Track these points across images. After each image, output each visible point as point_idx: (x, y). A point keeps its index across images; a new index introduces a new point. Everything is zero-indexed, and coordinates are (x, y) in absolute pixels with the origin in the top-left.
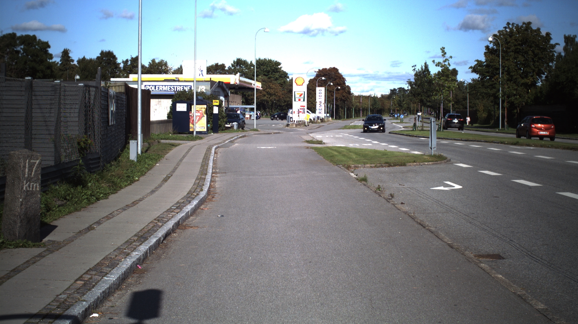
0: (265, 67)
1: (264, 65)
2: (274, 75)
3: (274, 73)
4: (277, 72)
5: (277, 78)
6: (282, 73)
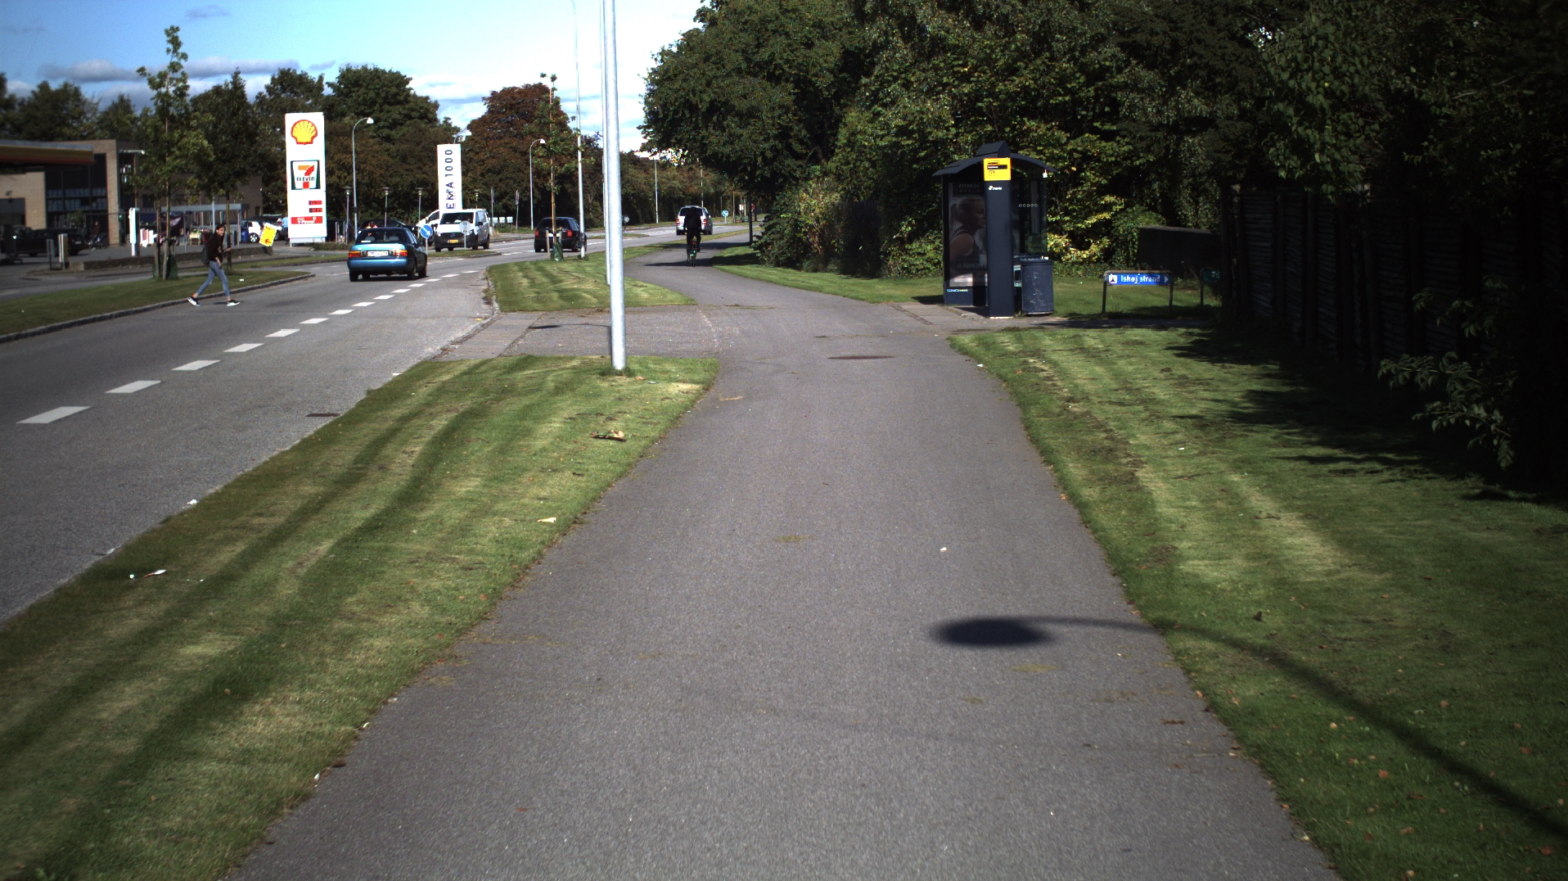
0: (362, 90)
1: (361, 86)
2: (388, 112)
3: (386, 107)
4: (400, 103)
5: (394, 120)
6: (412, 105)
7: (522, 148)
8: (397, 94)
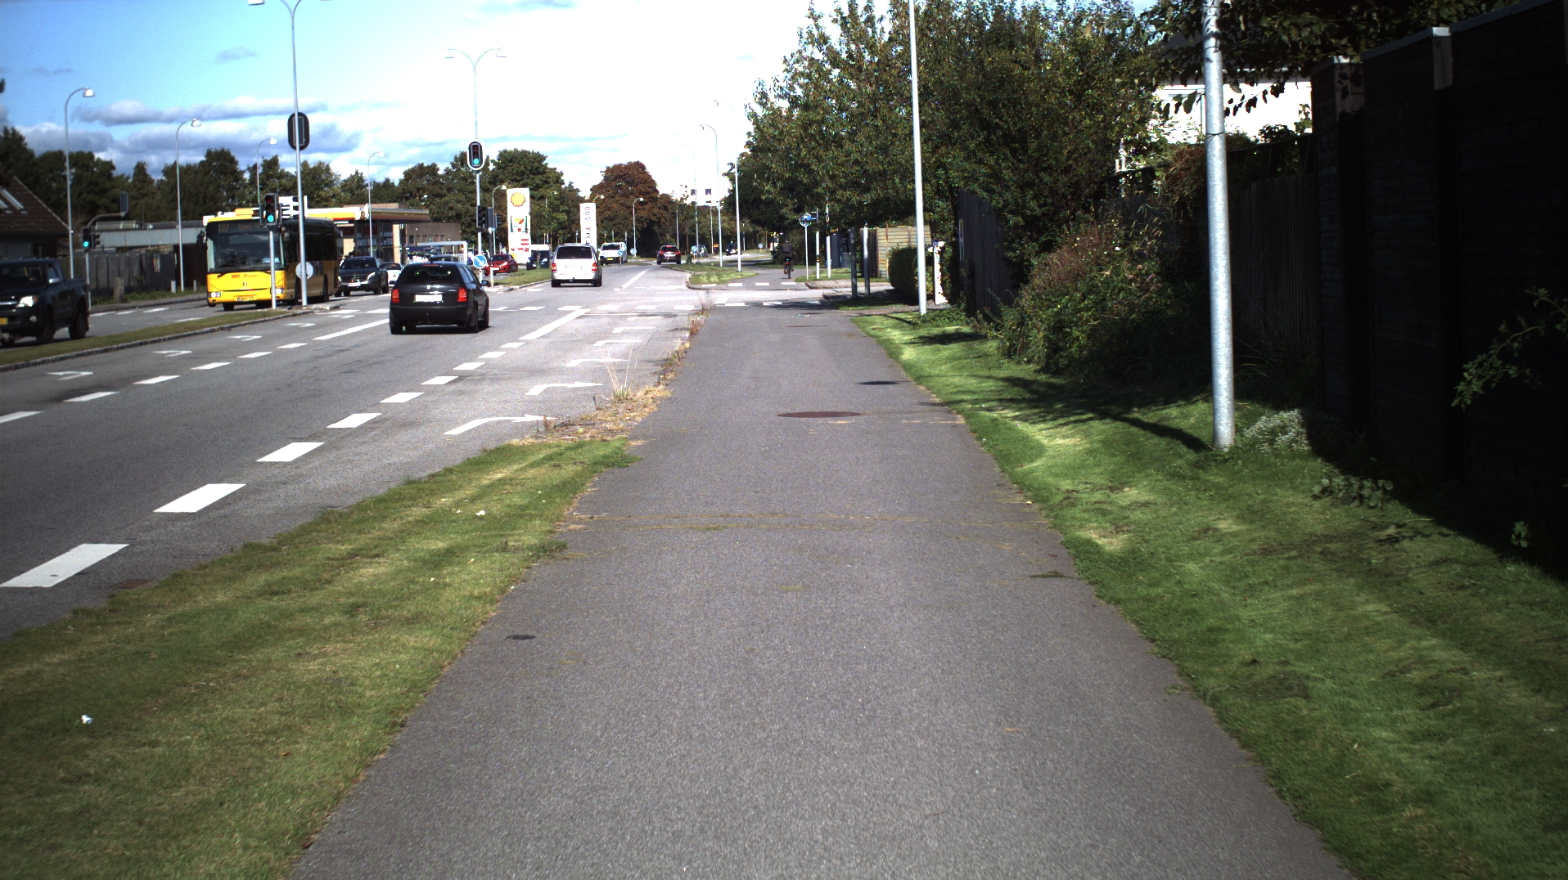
0: (515, 165)
1: (514, 162)
2: (534, 179)
3: (531, 176)
4: (539, 173)
6: (551, 176)
7: (628, 204)
8: (537, 168)
